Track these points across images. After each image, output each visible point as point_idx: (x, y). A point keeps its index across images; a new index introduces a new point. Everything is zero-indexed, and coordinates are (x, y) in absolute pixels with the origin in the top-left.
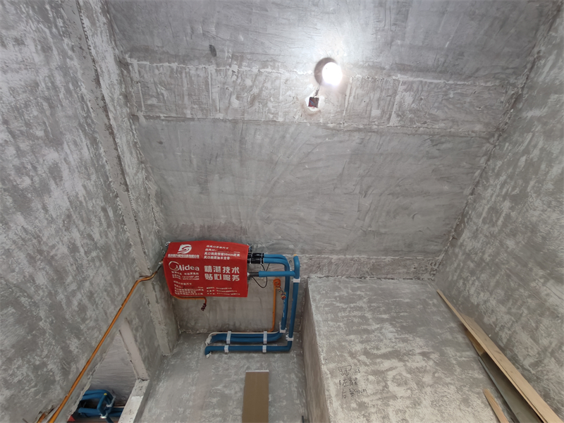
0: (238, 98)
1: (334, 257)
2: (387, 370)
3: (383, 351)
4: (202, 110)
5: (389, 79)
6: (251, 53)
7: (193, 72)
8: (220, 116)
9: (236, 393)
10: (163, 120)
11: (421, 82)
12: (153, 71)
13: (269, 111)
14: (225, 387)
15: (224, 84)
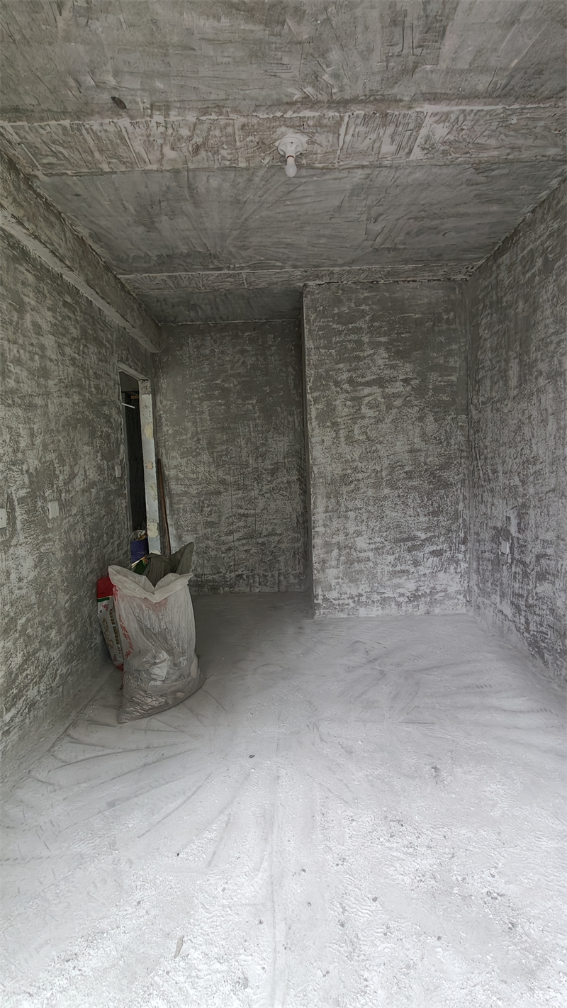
0: (173, 149)
1: (337, 269)
2: (365, 396)
3: (367, 379)
4: (124, 163)
5: (410, 112)
6: (179, 101)
7: (96, 127)
8: (155, 167)
9: (235, 386)
10: (72, 176)
11: (464, 111)
12: (37, 131)
13: (224, 158)
14: (222, 381)
15: (149, 136)
